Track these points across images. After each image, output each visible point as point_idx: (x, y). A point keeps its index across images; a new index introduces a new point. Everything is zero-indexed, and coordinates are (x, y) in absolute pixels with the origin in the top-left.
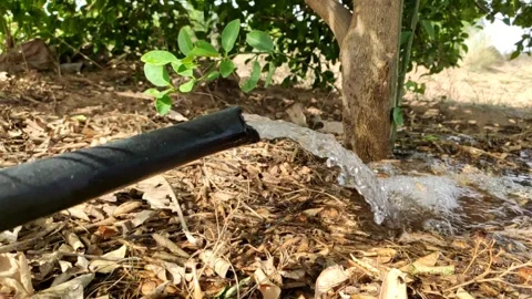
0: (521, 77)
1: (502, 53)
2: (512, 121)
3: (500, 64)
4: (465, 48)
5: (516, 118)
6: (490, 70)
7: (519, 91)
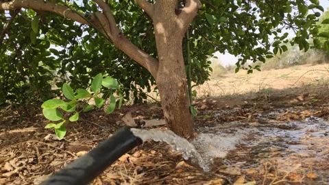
0: (238, 78)
1: (225, 67)
2: (246, 102)
3: (225, 73)
4: (211, 69)
5: (247, 100)
6: (221, 77)
7: (239, 85)
